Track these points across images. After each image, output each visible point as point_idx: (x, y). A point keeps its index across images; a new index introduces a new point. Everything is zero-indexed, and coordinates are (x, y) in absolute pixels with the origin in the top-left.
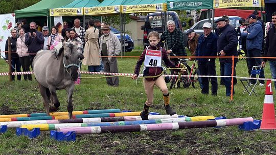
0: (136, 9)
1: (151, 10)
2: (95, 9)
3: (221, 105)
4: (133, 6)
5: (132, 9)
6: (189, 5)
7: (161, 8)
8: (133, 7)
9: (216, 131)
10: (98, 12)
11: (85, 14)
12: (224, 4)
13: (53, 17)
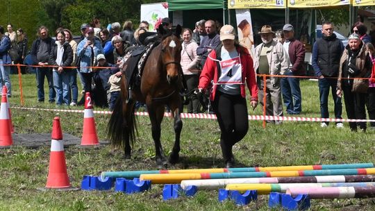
10: (312, 2)
11: (289, 6)
13: (234, 10)
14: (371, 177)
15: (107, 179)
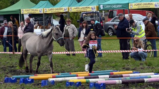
0: (79, 9)
2: (51, 10)
4: (76, 7)
5: (76, 9)
6: (113, 7)
7: (95, 9)
12: (136, 6)
13: (23, 14)
15: (14, 79)
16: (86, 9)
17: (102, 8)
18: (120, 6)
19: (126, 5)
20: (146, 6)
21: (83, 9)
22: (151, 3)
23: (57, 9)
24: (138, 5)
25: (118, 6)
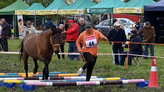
0: (67, 12)
1: (76, 13)
2: (42, 12)
3: (121, 71)
5: (65, 12)
6: (99, 11)
7: (82, 12)
8: (65, 11)
9: (121, 87)
10: (44, 13)
11: (36, 14)
12: (119, 11)
13: (17, 15)
14: (60, 78)
16: (74, 12)
17: (88, 12)
18: (105, 10)
19: (111, 10)
20: (129, 11)
21: (71, 12)
22: (134, 8)
23: (47, 12)
24: (122, 9)
25: (103, 10)
